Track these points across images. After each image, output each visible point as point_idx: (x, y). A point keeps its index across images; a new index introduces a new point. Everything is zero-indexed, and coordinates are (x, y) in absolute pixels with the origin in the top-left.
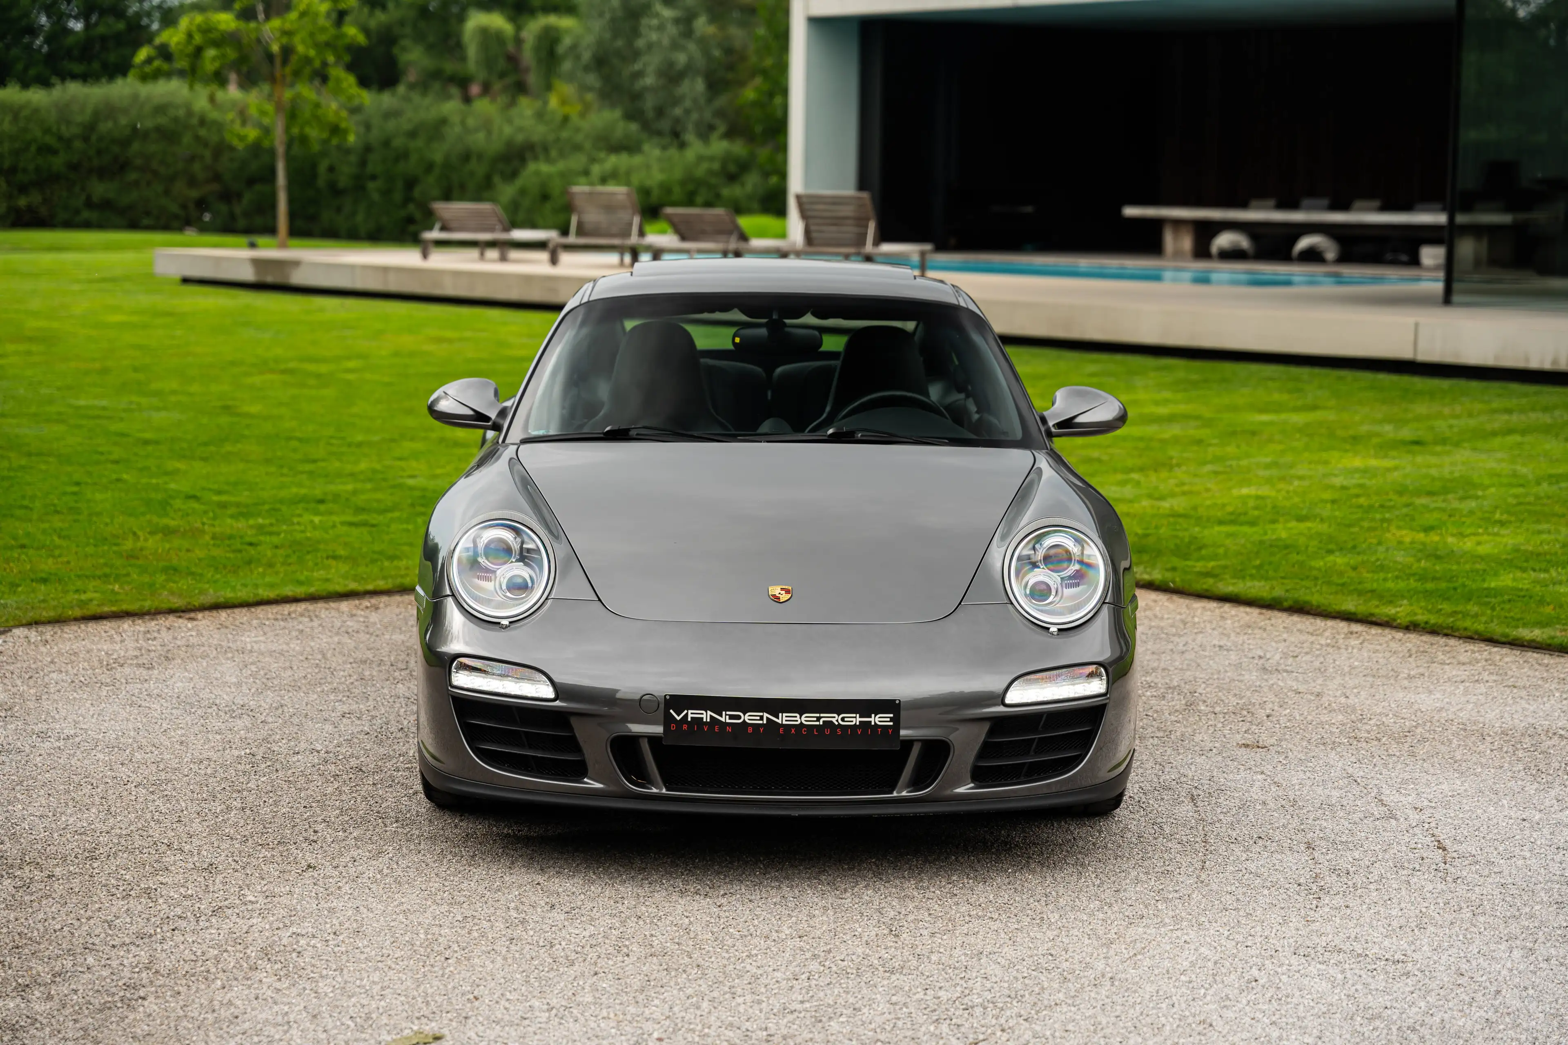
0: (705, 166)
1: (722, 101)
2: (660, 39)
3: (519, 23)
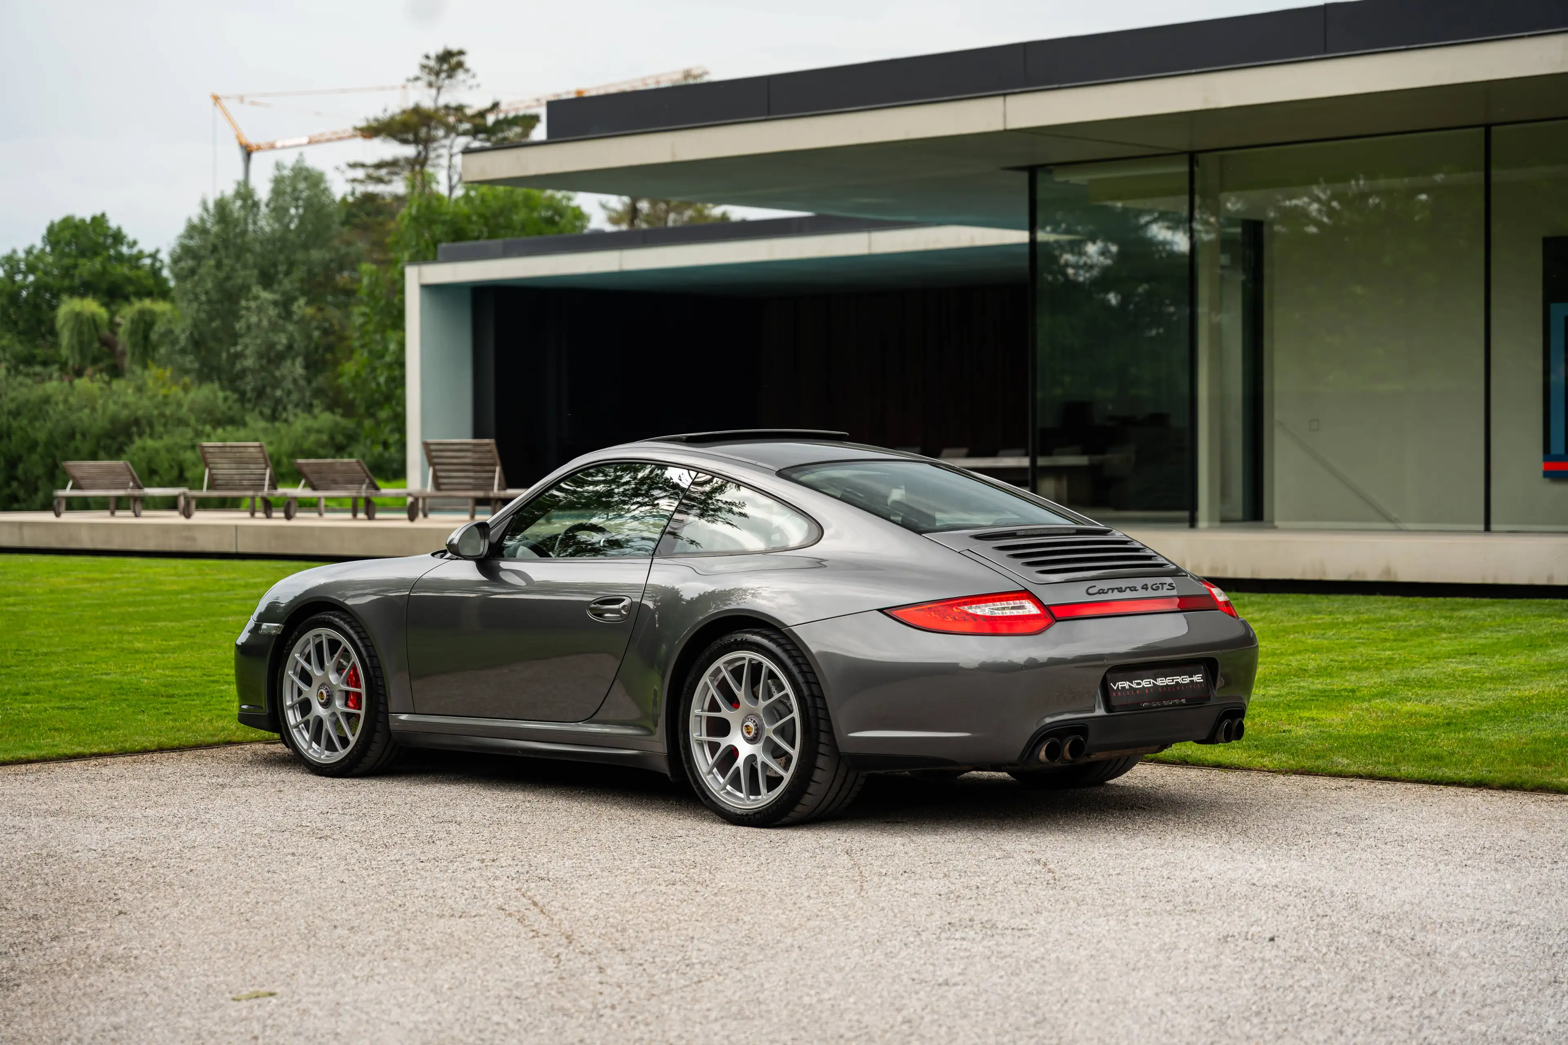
0: (313, 437)
1: (320, 381)
2: (260, 320)
3: (114, 308)
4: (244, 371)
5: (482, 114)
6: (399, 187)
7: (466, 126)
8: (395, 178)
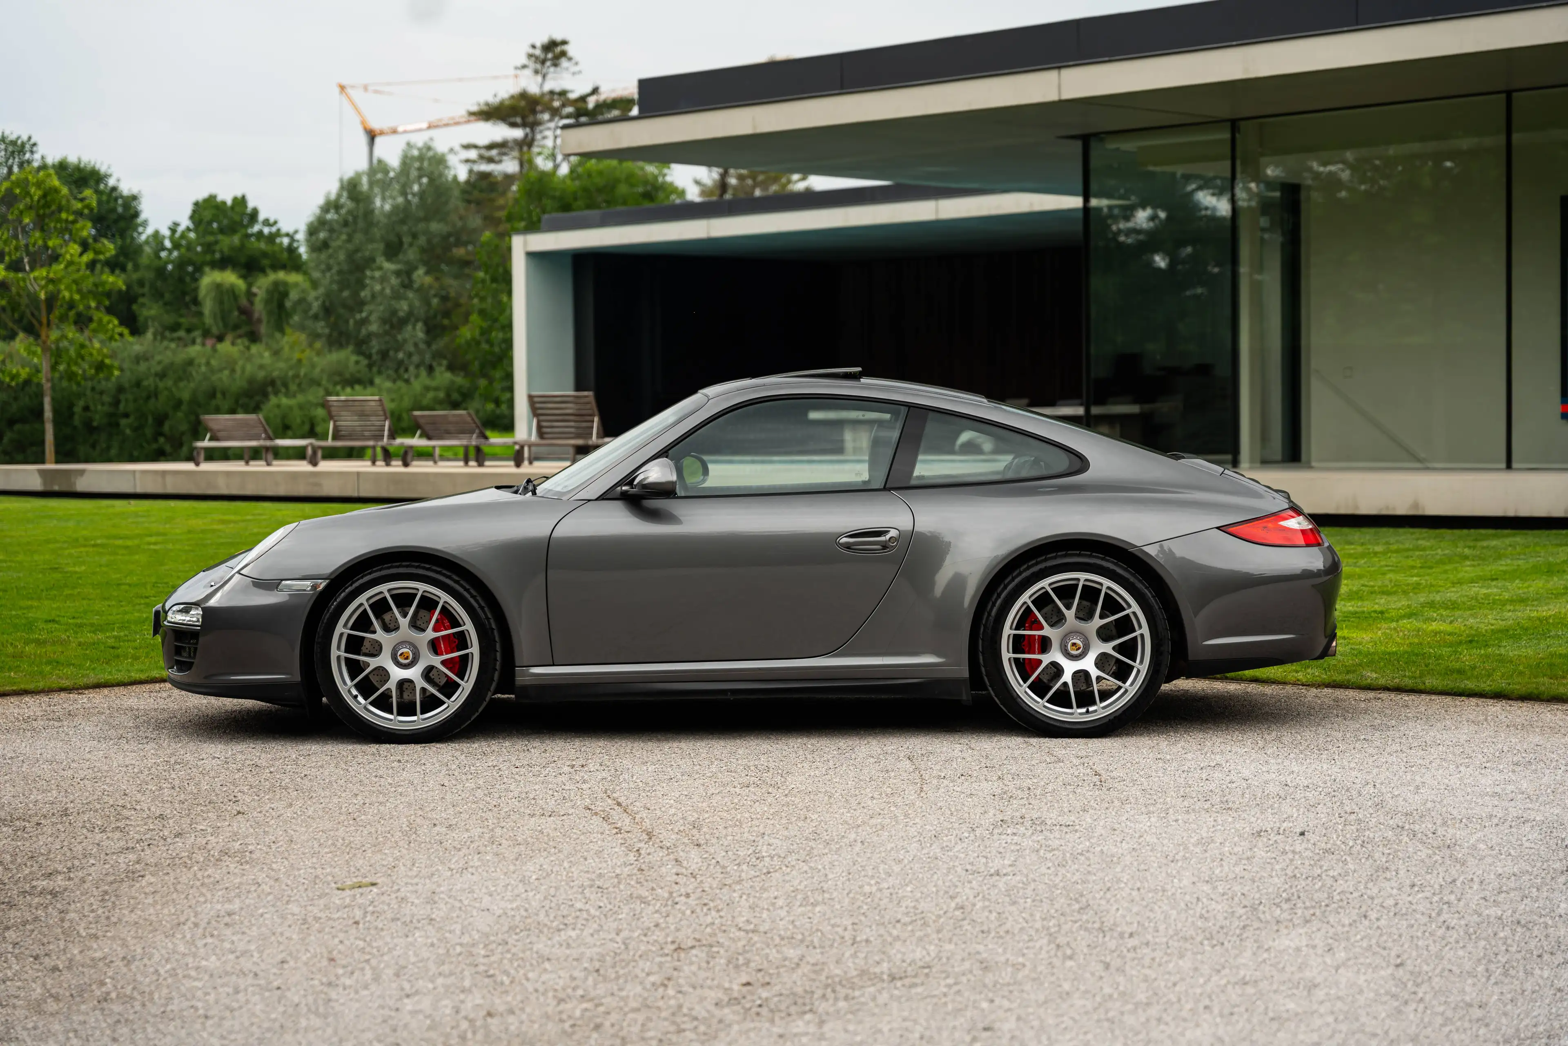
0: (431, 395)
1: (440, 344)
2: (383, 289)
3: (250, 279)
4: (370, 335)
5: (583, 99)
6: (510, 166)
8: (505, 158)
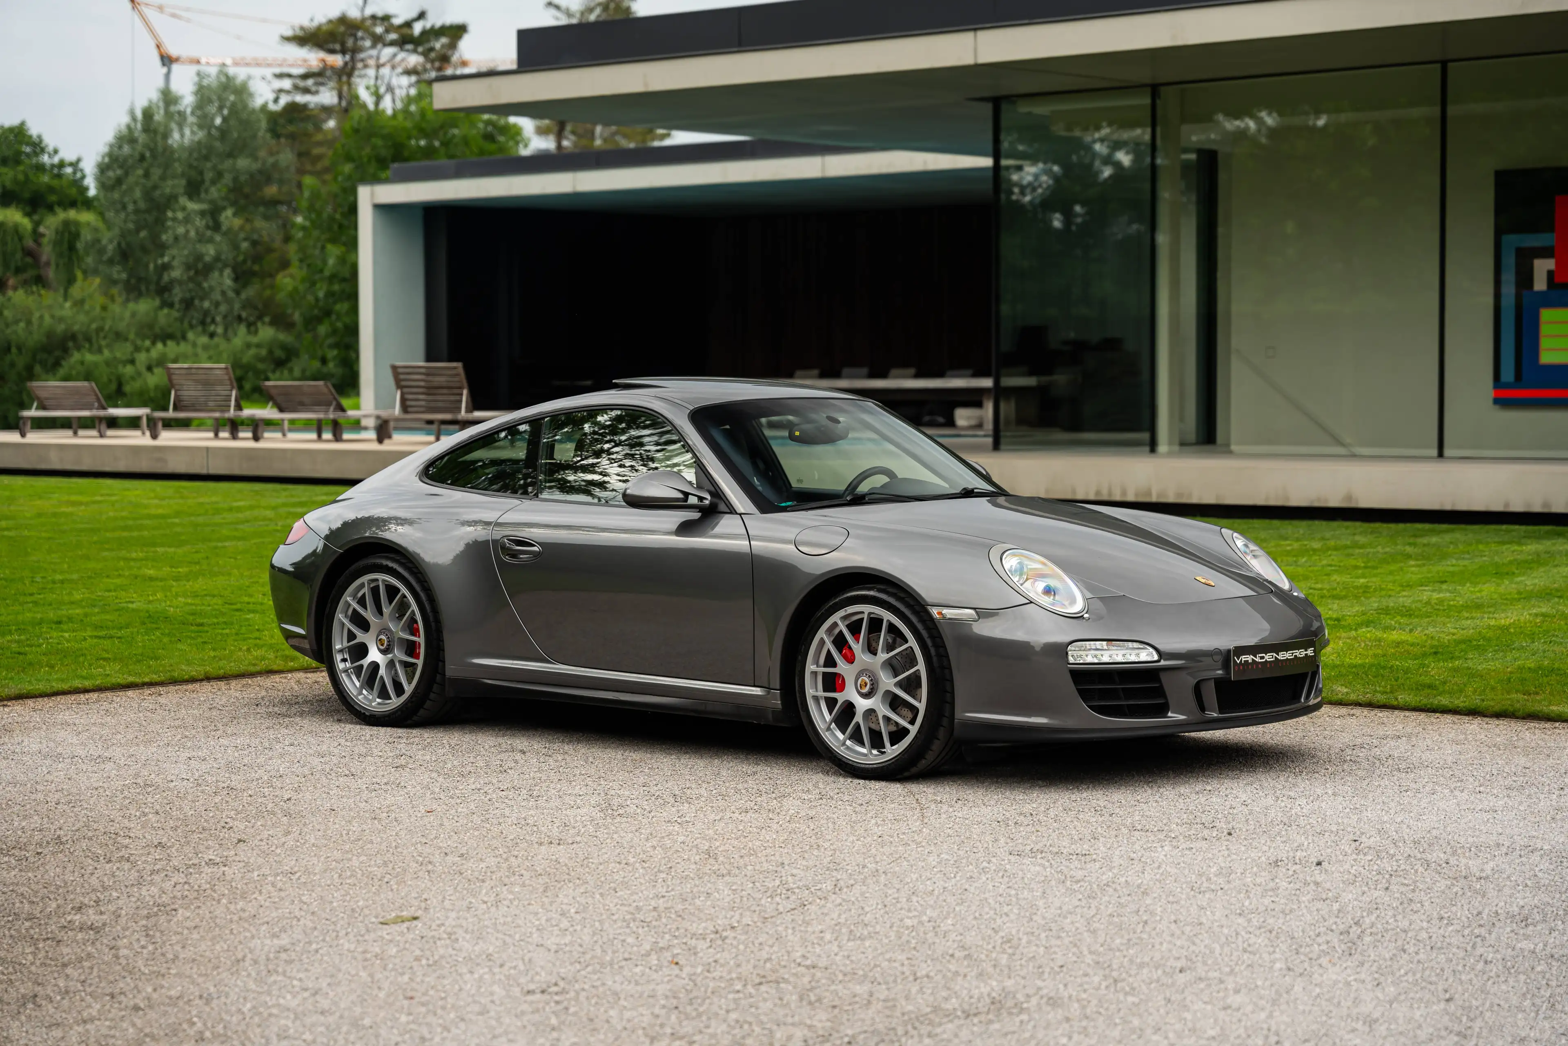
0: (252, 352)
1: (250, 292)
2: (187, 231)
3: (36, 217)
4: (172, 282)
5: (408, 24)
6: (327, 97)
7: (393, 36)
8: (322, 89)
